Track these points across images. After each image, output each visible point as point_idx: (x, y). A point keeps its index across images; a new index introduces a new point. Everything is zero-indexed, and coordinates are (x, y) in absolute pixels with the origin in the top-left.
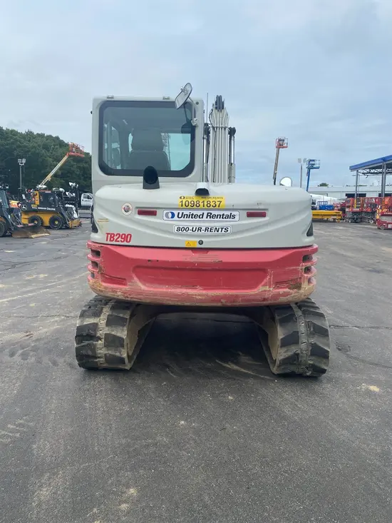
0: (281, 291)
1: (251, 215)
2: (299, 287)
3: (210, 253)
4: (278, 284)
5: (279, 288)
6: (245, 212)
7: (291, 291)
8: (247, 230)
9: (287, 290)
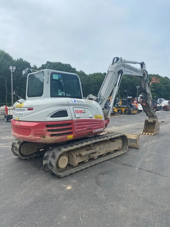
0: (37, 138)
1: (29, 109)
2: (44, 137)
3: (21, 122)
4: (36, 135)
5: (36, 136)
6: (27, 108)
7: (41, 138)
8: (28, 114)
9: (39, 137)
